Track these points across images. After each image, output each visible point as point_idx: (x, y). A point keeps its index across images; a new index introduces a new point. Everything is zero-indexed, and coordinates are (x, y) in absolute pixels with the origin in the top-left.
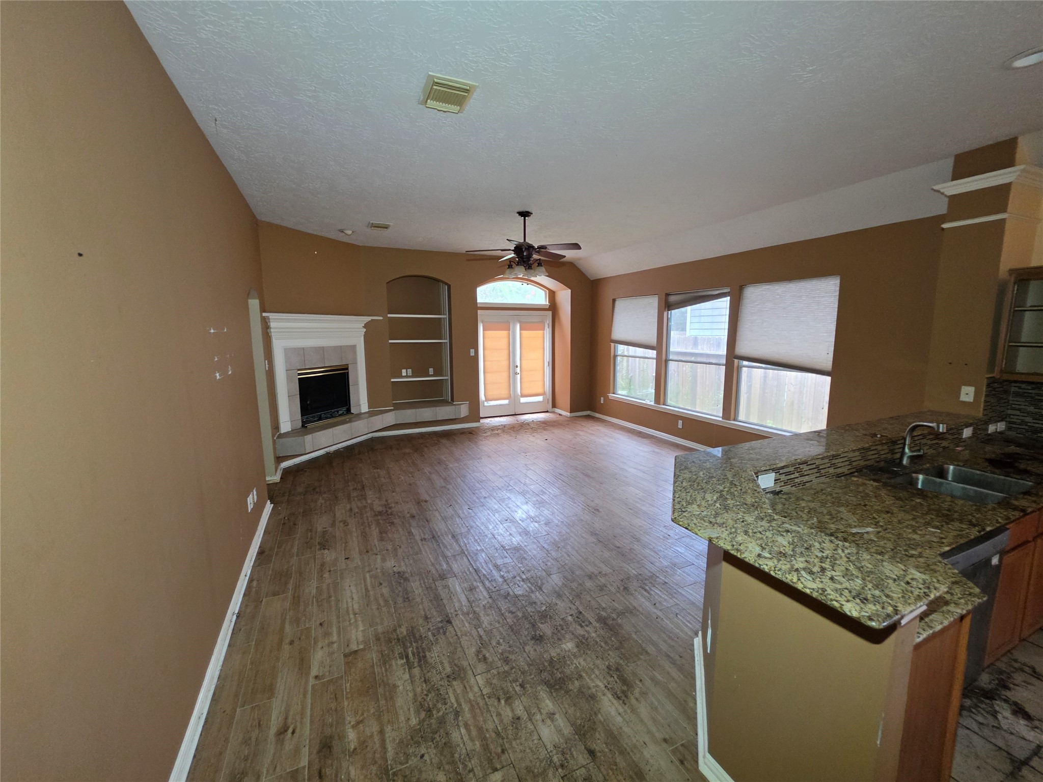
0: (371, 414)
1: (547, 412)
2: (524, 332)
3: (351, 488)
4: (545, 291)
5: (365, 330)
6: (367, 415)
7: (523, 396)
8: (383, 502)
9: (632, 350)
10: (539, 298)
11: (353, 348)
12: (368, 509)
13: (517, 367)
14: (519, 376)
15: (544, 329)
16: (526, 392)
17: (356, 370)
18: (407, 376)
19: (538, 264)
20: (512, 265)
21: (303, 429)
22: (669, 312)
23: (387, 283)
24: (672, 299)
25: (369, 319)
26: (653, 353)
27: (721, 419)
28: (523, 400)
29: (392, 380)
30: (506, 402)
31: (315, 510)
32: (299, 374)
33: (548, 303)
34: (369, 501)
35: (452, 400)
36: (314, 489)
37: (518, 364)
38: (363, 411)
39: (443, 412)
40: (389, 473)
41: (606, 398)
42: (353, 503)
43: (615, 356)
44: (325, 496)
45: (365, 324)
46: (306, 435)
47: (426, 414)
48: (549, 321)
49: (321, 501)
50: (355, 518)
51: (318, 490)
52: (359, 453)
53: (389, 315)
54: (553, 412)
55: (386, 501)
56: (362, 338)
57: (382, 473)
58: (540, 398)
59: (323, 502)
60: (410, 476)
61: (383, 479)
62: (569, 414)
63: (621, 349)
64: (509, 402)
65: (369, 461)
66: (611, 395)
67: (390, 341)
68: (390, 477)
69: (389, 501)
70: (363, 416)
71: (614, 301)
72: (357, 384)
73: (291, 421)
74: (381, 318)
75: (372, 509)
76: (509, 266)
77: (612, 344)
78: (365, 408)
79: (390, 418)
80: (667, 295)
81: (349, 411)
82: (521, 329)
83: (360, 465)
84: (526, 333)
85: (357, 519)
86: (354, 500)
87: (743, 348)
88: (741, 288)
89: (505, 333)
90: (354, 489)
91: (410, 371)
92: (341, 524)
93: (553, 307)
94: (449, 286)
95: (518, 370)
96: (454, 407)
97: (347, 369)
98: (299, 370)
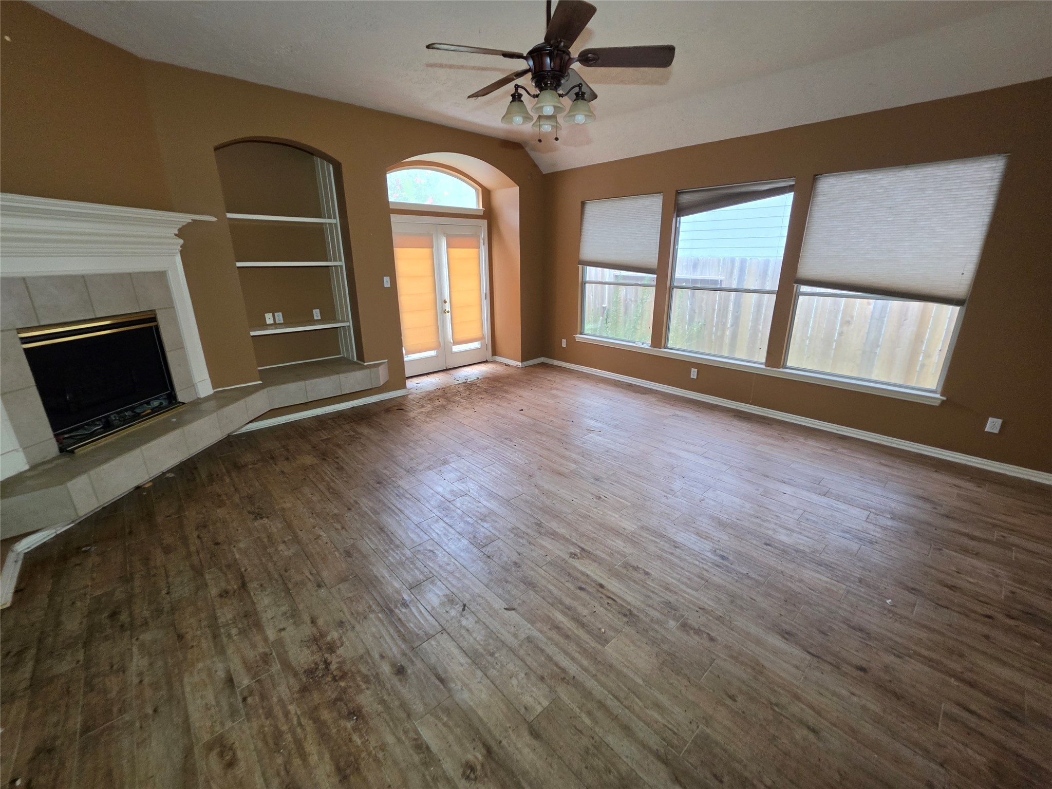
0: (221, 399)
1: (486, 362)
2: (454, 251)
3: (214, 591)
4: (476, 190)
5: (181, 241)
6: (213, 403)
7: (455, 343)
8: (307, 630)
9: (609, 274)
10: (469, 199)
11: (161, 277)
12: (276, 667)
13: (445, 302)
14: (448, 315)
15: (479, 247)
16: (459, 337)
17: (174, 320)
18: (275, 325)
19: (577, 94)
20: (520, 96)
21: (65, 460)
22: (678, 219)
23: (217, 149)
24: (685, 199)
25: (186, 218)
26: (651, 278)
27: (763, 367)
28: (456, 349)
29: (253, 334)
30: (433, 353)
31: (121, 711)
32: (25, 340)
33: (481, 208)
34: (271, 634)
35: (361, 356)
36: (114, 615)
37: (448, 300)
38: (203, 394)
39: (352, 380)
40: (289, 527)
41: (571, 341)
42: (230, 650)
43: (584, 283)
44: (146, 637)
45: (180, 230)
46: (72, 477)
47: (324, 386)
48: (484, 234)
49: (138, 662)
50: (249, 719)
51: (124, 617)
52: (211, 478)
53: (230, 215)
54: (494, 362)
55: (313, 621)
56: (178, 258)
57: (275, 527)
58: (476, 345)
59: (145, 662)
60: (338, 526)
61: (282, 547)
62: (520, 364)
63: (592, 273)
64: (438, 353)
65: (236, 498)
66: (579, 337)
67: (239, 264)
68: (297, 540)
69: (320, 622)
70: (204, 407)
71: (583, 204)
72: (180, 346)
73: (24, 449)
74: (213, 219)
75: (286, 665)
76: (513, 96)
77: (580, 266)
78: (204, 387)
79: (260, 401)
80: (678, 193)
81: (172, 398)
82: (448, 246)
83: (221, 512)
84: (456, 252)
85: (255, 724)
86: (229, 636)
87: (807, 268)
88: (815, 178)
89: (426, 251)
90: (221, 596)
91: (279, 317)
92: (214, 756)
93: (489, 214)
94: (338, 167)
95: (447, 307)
96: (367, 371)
97: (154, 319)
98: (20, 330)
